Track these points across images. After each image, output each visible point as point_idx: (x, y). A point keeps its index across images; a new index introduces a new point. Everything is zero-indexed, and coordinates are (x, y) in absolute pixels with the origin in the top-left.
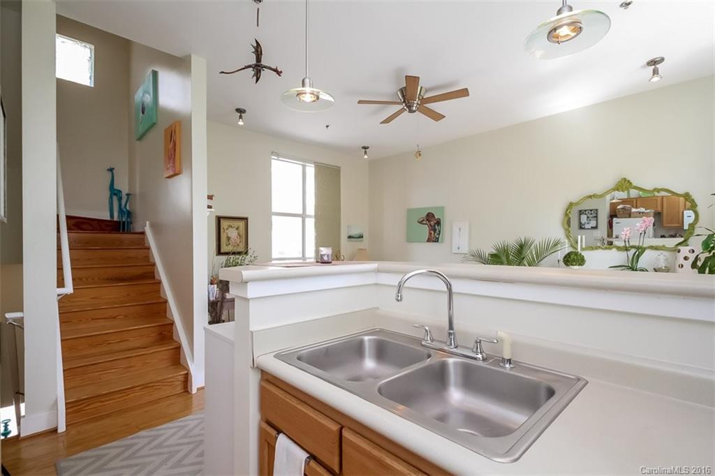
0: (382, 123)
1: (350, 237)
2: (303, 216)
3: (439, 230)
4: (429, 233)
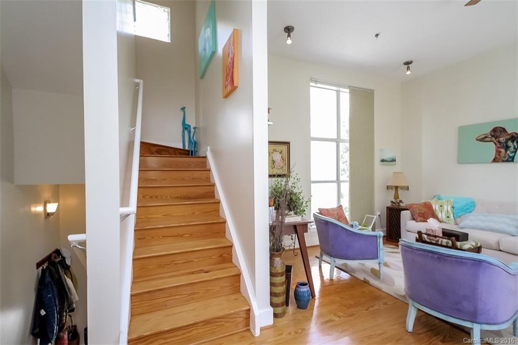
0: (465, 5)
1: (383, 161)
2: (338, 141)
3: (514, 148)
4: (496, 151)
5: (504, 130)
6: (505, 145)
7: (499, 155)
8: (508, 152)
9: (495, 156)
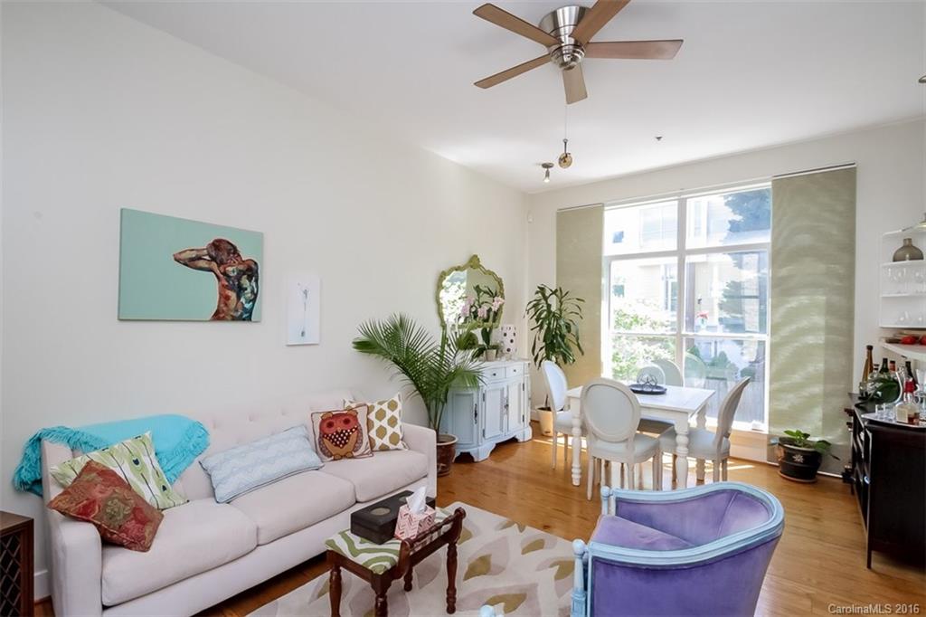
3: (252, 292)
4: (221, 295)
5: (234, 251)
6: (237, 283)
7: (226, 305)
8: (243, 300)
9: (219, 306)
